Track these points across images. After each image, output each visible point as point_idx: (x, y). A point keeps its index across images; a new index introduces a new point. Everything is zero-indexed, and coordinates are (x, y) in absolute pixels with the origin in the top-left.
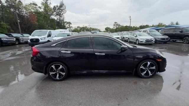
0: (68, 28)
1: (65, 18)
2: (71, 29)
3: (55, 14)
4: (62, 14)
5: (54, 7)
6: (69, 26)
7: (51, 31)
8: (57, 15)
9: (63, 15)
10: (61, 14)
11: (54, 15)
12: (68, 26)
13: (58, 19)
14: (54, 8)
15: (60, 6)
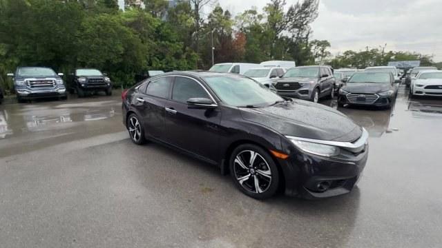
0: (320, 55)
1: (312, 32)
2: (326, 58)
3: (290, 26)
4: (306, 24)
5: (291, 9)
6: (322, 51)
7: (239, 66)
8: (295, 26)
9: (309, 24)
10: (304, 23)
11: (288, 29)
12: (320, 52)
13: (293, 36)
14: (289, 13)
15: (303, 5)
